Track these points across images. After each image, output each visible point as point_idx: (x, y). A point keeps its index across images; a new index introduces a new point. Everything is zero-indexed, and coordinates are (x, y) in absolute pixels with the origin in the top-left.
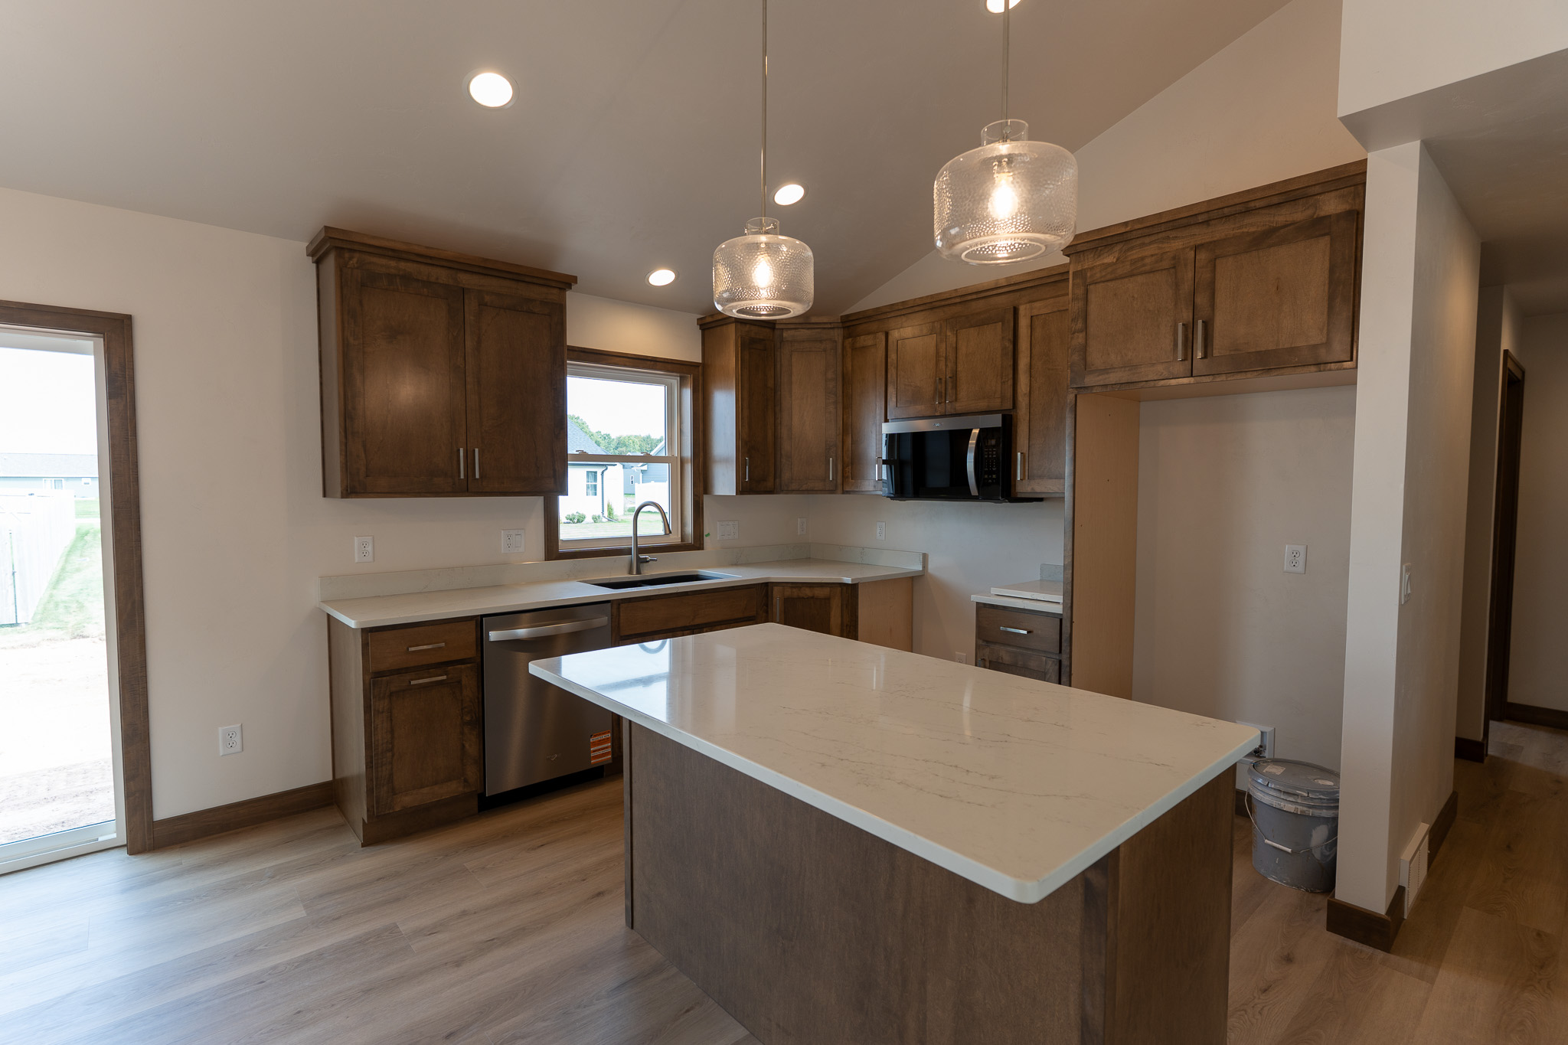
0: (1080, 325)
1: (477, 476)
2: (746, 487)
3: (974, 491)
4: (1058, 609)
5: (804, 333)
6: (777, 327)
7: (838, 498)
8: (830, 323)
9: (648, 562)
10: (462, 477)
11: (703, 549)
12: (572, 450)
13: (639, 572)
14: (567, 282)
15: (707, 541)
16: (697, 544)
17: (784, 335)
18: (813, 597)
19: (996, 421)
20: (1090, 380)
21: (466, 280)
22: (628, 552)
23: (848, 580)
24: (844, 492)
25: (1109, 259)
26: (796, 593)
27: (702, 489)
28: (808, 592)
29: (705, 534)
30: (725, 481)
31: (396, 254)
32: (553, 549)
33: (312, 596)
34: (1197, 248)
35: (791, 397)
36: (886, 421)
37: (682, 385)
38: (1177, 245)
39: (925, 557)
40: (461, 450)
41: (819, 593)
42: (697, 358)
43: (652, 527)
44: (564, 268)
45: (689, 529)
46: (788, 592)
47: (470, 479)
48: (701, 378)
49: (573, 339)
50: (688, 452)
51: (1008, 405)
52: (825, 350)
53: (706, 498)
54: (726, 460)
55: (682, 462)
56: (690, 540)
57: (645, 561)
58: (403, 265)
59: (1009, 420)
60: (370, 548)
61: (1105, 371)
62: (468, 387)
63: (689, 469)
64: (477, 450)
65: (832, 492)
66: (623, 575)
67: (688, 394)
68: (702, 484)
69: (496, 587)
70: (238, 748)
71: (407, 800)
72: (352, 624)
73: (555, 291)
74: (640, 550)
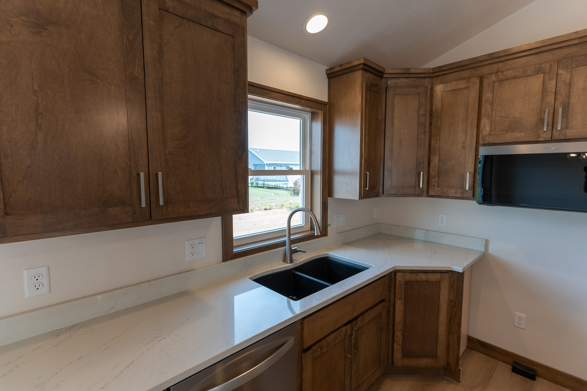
1: (161, 203)
2: (365, 193)
5: (403, 81)
6: (385, 76)
7: (425, 200)
8: (424, 73)
9: (297, 251)
10: (143, 205)
11: (327, 236)
13: (291, 261)
14: (249, 7)
15: (329, 228)
16: (324, 233)
17: (389, 82)
18: (427, 281)
22: (283, 244)
23: (458, 269)
24: (429, 196)
26: (414, 277)
27: (327, 193)
28: (423, 277)
29: (328, 224)
30: (347, 189)
32: (228, 251)
35: (393, 127)
36: (479, 145)
37: (314, 119)
39: (487, 242)
40: (142, 174)
41: (432, 277)
42: (324, 98)
45: (318, 221)
46: (408, 277)
47: (153, 206)
48: (328, 113)
50: (317, 165)
52: (419, 94)
53: (329, 199)
55: (313, 174)
57: (296, 251)
60: (44, 280)
62: (149, 102)
63: (318, 179)
64: (160, 174)
65: (419, 195)
67: (318, 125)
68: (327, 190)
73: (237, 13)
74: (293, 242)
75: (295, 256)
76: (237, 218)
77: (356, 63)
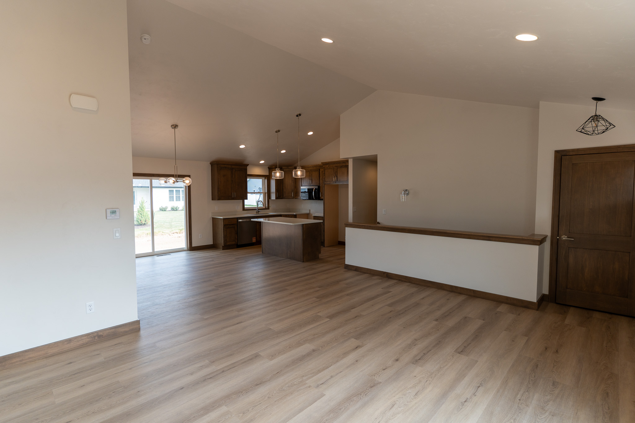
0: (324, 175)
1: (235, 197)
2: (277, 198)
3: (314, 199)
4: (323, 216)
5: (287, 170)
10: (233, 197)
12: (248, 191)
13: (258, 213)
14: (248, 165)
15: (270, 208)
16: (268, 208)
19: (317, 187)
20: (325, 183)
21: (233, 167)
22: (256, 209)
23: (295, 214)
24: (295, 199)
25: (327, 166)
27: (269, 198)
28: (288, 216)
29: (270, 206)
30: (273, 197)
31: (224, 164)
32: (244, 209)
33: (210, 216)
34: (336, 166)
35: (285, 181)
36: (302, 186)
37: (265, 179)
38: (334, 166)
39: (310, 210)
40: (233, 193)
42: (267, 175)
43: (261, 205)
44: (246, 163)
45: (267, 206)
48: (268, 178)
49: (248, 173)
50: (266, 191)
51: (319, 185)
53: (269, 200)
54: (273, 193)
55: (265, 193)
56: (267, 208)
57: (259, 211)
58: (225, 166)
59: (319, 187)
61: (327, 182)
62: (234, 183)
63: (267, 194)
64: (235, 193)
65: (293, 198)
66: (256, 214)
67: (266, 180)
69: (235, 215)
70: (201, 237)
71: (228, 243)
72: (222, 218)
73: (245, 166)
74: (258, 209)
75: (259, 212)
76: (245, 201)
77: (273, 167)
